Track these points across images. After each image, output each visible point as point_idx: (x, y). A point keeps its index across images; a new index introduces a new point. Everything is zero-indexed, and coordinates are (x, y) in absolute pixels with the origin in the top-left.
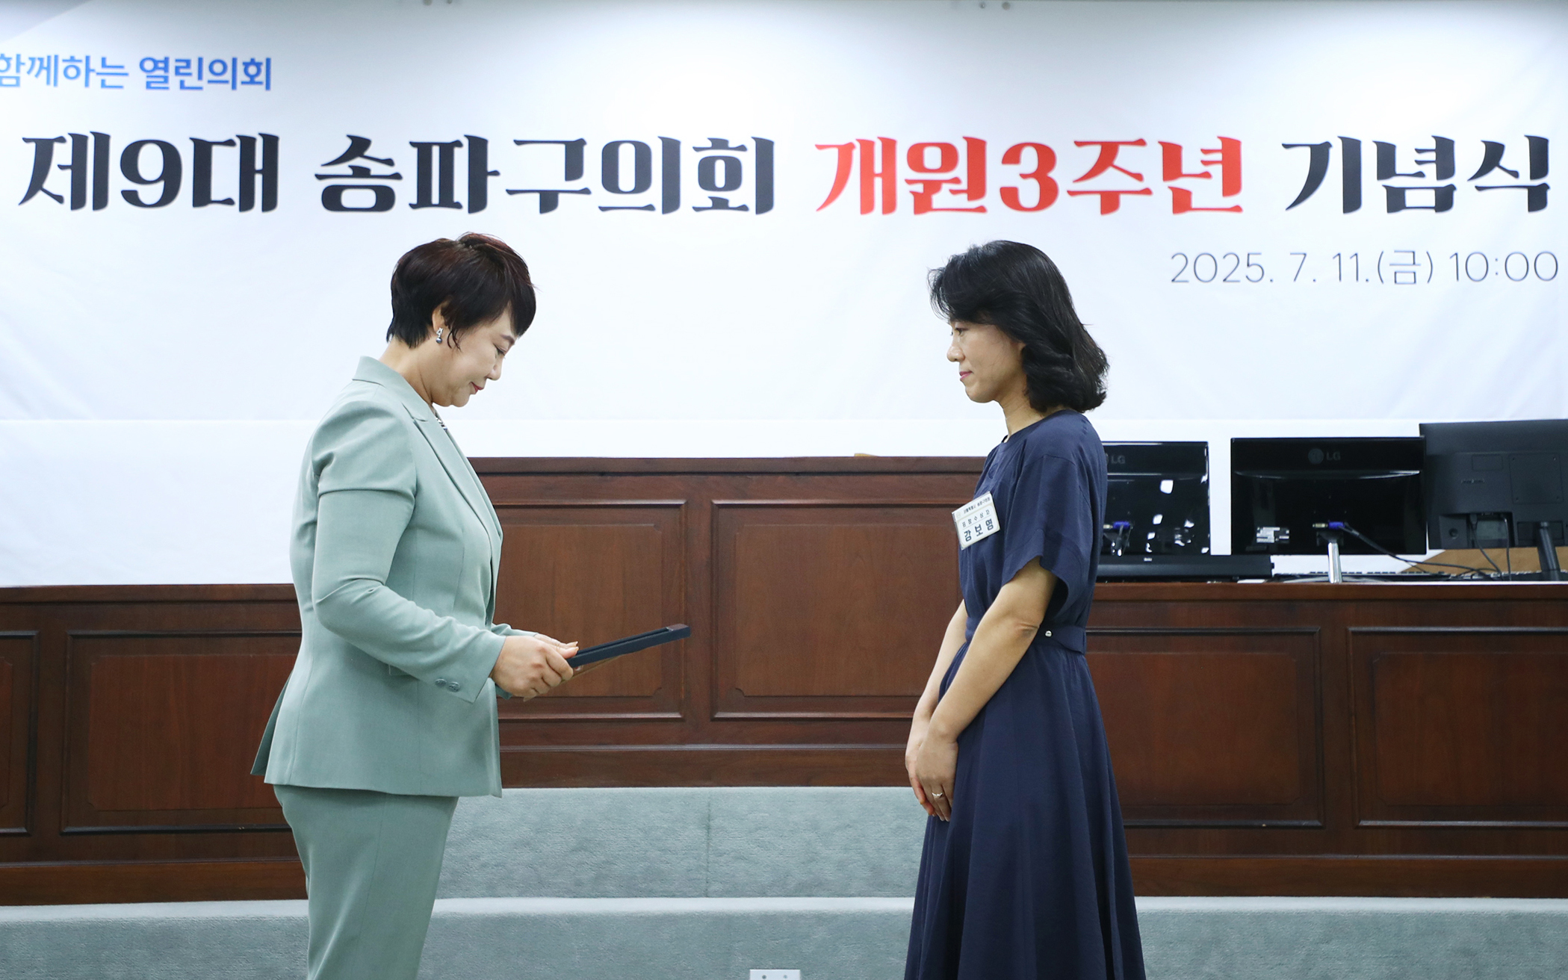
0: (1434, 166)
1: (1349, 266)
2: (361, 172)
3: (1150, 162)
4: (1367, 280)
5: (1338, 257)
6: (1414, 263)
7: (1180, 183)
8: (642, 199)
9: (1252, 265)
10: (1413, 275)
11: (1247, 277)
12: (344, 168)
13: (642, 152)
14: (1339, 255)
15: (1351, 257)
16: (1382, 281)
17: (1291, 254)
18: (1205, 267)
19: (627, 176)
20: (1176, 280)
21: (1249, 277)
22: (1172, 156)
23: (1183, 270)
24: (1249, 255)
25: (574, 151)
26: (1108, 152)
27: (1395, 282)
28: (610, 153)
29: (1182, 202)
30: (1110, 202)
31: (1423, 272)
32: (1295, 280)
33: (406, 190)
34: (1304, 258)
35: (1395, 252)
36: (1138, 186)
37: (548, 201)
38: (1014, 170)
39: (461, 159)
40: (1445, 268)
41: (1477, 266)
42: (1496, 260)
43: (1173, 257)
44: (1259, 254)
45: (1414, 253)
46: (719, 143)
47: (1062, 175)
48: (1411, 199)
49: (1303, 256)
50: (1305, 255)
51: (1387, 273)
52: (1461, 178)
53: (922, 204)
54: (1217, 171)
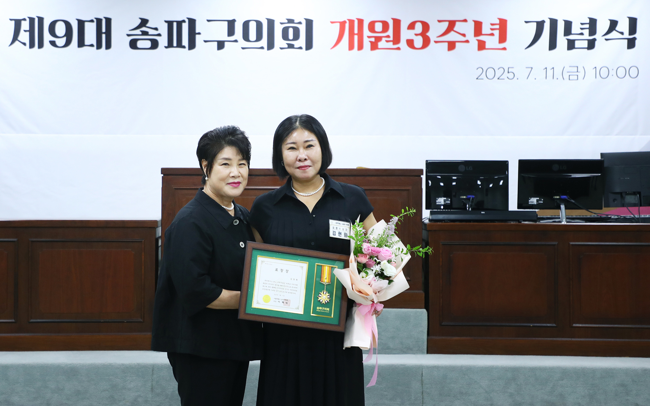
0: (587, 31)
1: (550, 73)
2: (145, 33)
3: (469, 29)
4: (557, 79)
5: (546, 69)
6: (577, 71)
7: (481, 38)
8: (259, 44)
9: (510, 72)
10: (577, 76)
11: (508, 77)
12: (138, 32)
13: (259, 25)
14: (546, 68)
15: (551, 69)
16: (564, 79)
17: (526, 68)
18: (490, 73)
19: (253, 35)
20: (479, 78)
21: (509, 77)
22: (478, 26)
23: (482, 73)
24: (509, 68)
25: (231, 24)
26: (452, 25)
27: (569, 79)
28: (246, 25)
29: (482, 46)
30: (452, 46)
31: (581, 75)
32: (527, 78)
33: (163, 41)
34: (531, 70)
35: (570, 67)
36: (464, 39)
37: (221, 45)
38: (412, 32)
39: (185, 27)
40: (591, 73)
41: (604, 72)
42: (613, 70)
43: (477, 69)
44: (513, 68)
45: (577, 67)
46: (291, 21)
47: (432, 34)
48: (577, 44)
49: (531, 69)
50: (532, 68)
51: (566, 76)
52: (598, 36)
53: (374, 46)
54: (497, 33)
